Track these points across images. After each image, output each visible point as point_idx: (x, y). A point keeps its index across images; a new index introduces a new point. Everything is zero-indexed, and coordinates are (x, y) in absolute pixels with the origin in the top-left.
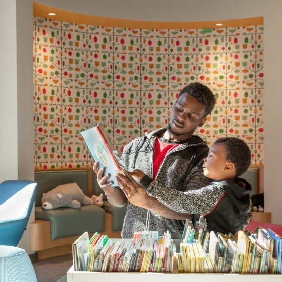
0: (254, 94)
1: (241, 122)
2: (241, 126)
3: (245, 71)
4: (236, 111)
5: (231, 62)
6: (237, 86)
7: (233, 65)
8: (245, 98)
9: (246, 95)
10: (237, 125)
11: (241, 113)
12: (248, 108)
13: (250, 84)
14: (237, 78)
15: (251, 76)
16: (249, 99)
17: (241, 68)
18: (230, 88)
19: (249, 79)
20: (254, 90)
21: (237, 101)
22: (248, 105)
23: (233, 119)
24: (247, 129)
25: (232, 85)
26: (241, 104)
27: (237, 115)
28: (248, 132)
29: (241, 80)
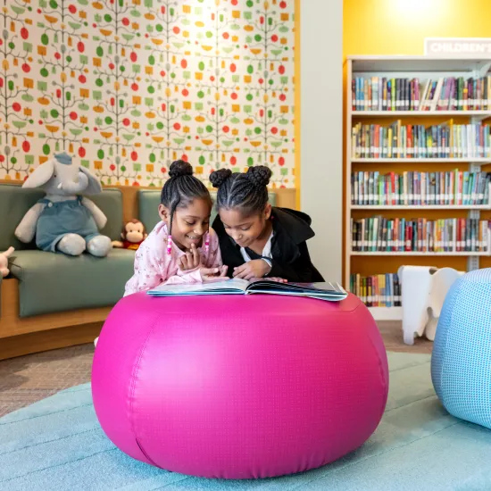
0: (263, 69)
1: (242, 115)
2: (242, 123)
3: (249, 28)
4: (234, 96)
5: (225, 10)
6: (236, 52)
7: (228, 16)
8: (248, 74)
9: (250, 69)
10: (235, 120)
11: (242, 100)
12: (253, 93)
13: (256, 52)
14: (235, 39)
15: (258, 38)
16: (255, 77)
17: (242, 22)
18: (223, 54)
19: (254, 42)
20: (263, 63)
21: (236, 79)
22: (253, 87)
23: (228, 110)
24: (252, 127)
25: (228, 50)
26: (241, 83)
27: (235, 102)
28: (253, 132)
29: (242, 42)
